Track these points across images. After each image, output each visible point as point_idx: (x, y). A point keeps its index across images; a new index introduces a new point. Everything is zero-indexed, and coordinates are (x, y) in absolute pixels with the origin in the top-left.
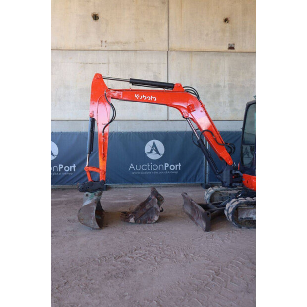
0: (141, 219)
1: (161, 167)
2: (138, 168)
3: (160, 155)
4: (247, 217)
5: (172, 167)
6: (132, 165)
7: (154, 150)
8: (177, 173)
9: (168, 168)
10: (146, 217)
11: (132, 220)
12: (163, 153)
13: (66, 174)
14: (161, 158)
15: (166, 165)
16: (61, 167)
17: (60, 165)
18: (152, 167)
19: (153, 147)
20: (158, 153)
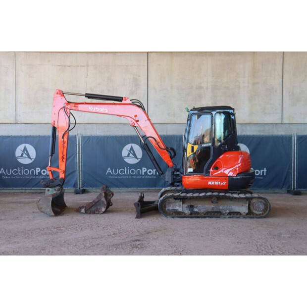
0: (91, 210)
1: (139, 171)
2: (116, 172)
3: (137, 159)
4: (173, 209)
5: (150, 172)
6: (109, 169)
7: (132, 154)
8: (155, 177)
9: (146, 173)
10: (95, 208)
11: (83, 210)
12: (141, 158)
13: (43, 177)
14: (138, 162)
15: (144, 170)
16: (38, 170)
17: (37, 169)
18: (130, 172)
19: (130, 151)
20: (136, 157)
